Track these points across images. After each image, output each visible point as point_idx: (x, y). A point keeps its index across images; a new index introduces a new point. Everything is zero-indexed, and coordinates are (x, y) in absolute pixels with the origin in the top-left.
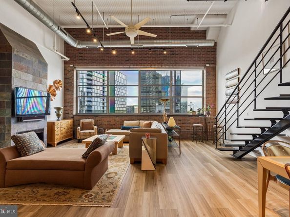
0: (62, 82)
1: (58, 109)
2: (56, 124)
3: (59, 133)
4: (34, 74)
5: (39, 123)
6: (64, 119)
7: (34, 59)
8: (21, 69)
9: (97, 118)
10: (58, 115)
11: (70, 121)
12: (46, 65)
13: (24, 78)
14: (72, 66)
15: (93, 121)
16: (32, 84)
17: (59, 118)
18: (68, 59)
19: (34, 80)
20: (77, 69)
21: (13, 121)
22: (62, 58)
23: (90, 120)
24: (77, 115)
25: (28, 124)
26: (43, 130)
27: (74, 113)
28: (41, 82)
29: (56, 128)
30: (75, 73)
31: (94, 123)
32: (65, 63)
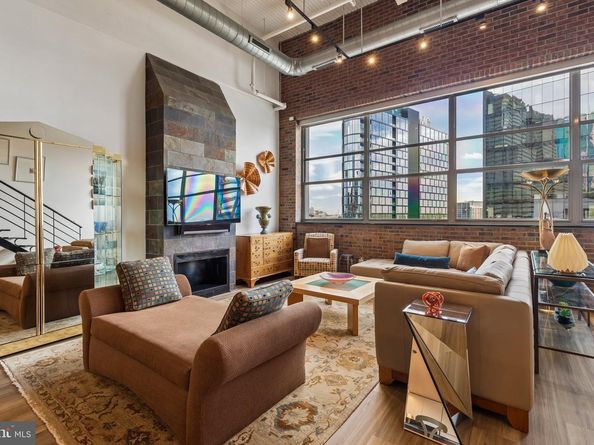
0: (275, 155)
1: (263, 210)
2: (253, 242)
3: (260, 260)
4: (206, 142)
5: (218, 237)
6: (280, 231)
7: (207, 112)
8: (179, 133)
9: (341, 231)
10: (264, 224)
11: (287, 236)
12: (232, 121)
13: (187, 150)
14: (291, 119)
15: (330, 236)
16: (204, 161)
17: (264, 228)
18: (283, 106)
19: (207, 154)
20: (303, 124)
21: (166, 233)
22: (275, 106)
23: (324, 235)
24: (303, 222)
25: (196, 239)
26: (227, 252)
27: (298, 219)
28: (221, 157)
29: (253, 250)
30: (298, 133)
31: (332, 243)
32: (282, 115)
